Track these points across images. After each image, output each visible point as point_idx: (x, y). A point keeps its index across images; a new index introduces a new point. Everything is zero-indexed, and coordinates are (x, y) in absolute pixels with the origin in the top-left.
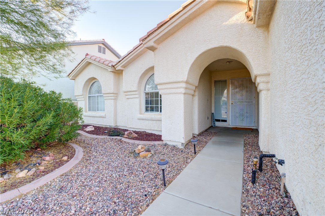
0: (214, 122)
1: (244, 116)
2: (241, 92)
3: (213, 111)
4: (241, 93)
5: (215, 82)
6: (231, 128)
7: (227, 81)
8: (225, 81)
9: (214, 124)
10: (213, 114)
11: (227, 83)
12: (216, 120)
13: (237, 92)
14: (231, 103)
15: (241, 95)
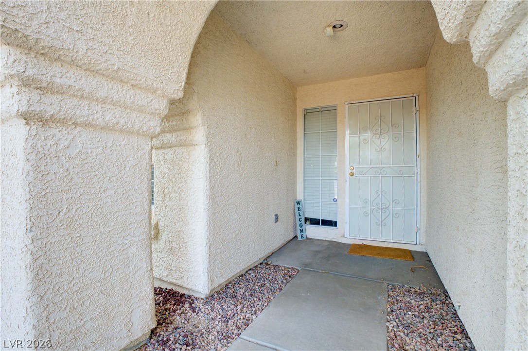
0: (301, 225)
1: (387, 213)
2: (378, 142)
3: (300, 196)
4: (378, 144)
5: (307, 113)
6: (350, 245)
7: (338, 110)
8: (333, 109)
9: (302, 231)
10: (298, 203)
11: (338, 115)
12: (306, 219)
13: (365, 141)
14: (348, 171)
15: (379, 149)
